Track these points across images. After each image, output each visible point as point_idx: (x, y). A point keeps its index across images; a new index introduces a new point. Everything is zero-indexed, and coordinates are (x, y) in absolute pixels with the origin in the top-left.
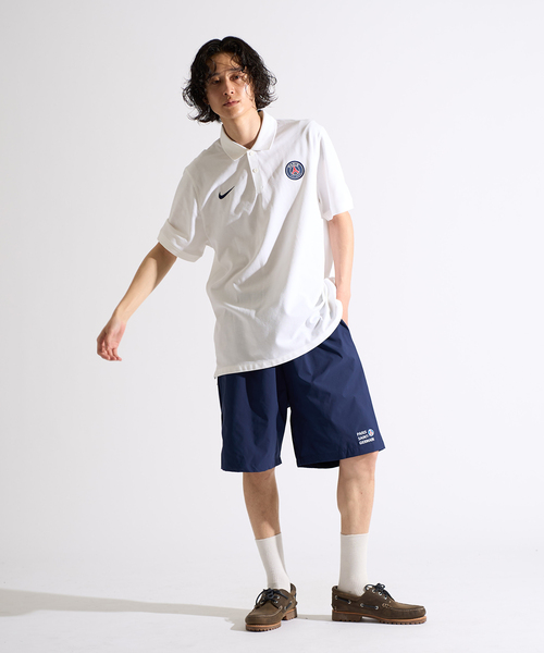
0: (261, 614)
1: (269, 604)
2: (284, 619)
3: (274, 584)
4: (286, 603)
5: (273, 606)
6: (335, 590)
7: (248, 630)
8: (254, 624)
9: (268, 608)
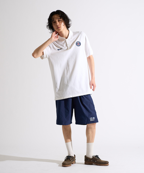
0: (66, 162)
1: (68, 160)
2: (72, 164)
3: (70, 155)
4: (73, 160)
5: (69, 160)
6: (85, 156)
7: (63, 166)
8: (64, 165)
9: (68, 161)
